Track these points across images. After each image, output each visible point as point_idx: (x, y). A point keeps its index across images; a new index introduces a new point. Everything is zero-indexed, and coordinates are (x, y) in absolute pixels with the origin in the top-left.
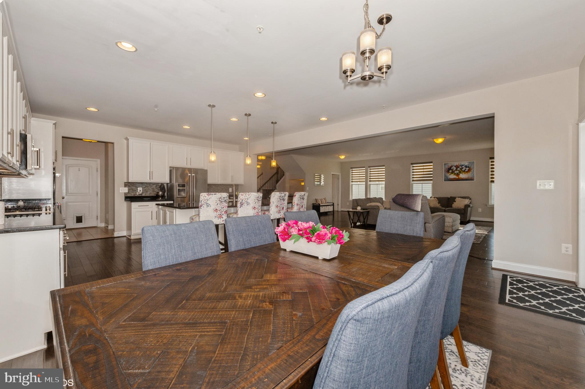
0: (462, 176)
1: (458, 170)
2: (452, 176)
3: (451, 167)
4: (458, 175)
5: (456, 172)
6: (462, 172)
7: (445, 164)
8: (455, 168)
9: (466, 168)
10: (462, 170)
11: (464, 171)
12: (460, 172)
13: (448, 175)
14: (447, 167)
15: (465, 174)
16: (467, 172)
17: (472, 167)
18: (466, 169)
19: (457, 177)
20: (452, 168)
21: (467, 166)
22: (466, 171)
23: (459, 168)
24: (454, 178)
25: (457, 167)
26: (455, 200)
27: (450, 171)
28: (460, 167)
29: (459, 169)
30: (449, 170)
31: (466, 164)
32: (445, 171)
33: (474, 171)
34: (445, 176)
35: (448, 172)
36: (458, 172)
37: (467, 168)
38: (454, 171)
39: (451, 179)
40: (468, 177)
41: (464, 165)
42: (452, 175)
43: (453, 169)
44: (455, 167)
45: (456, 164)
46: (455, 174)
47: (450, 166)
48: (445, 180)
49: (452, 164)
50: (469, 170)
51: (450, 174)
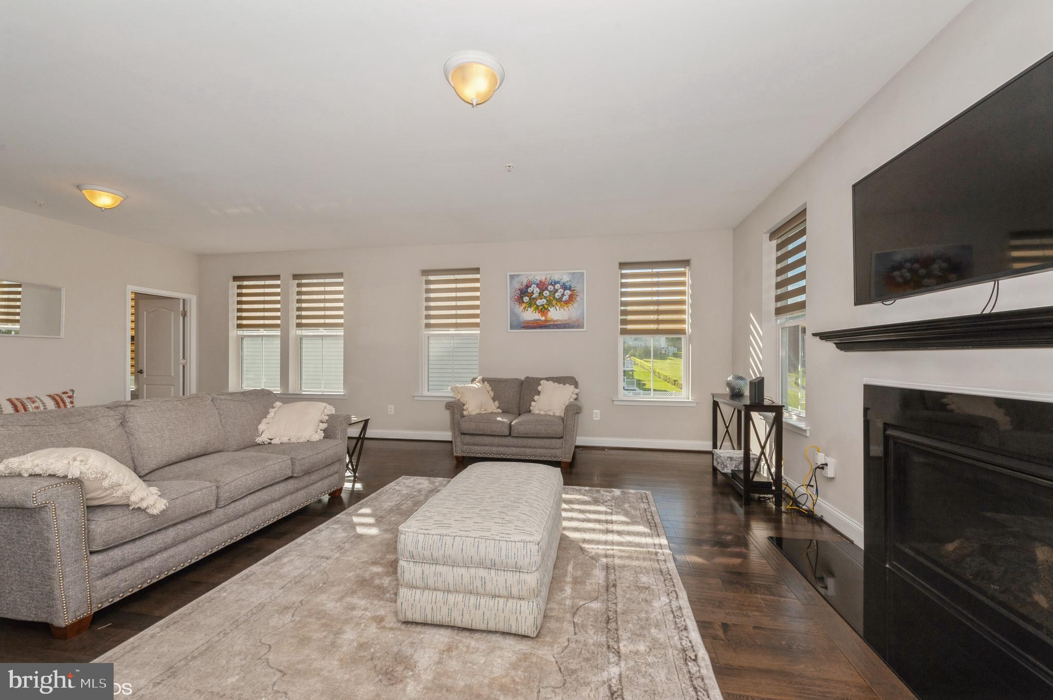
0: (555, 314)
1: (545, 298)
2: (531, 315)
3: (528, 286)
4: (543, 310)
5: (539, 302)
6: (554, 302)
7: (512, 277)
8: (538, 290)
9: (564, 290)
10: (554, 297)
11: (559, 300)
12: (549, 303)
13: (519, 309)
14: (517, 286)
15: (562, 310)
16: (566, 302)
17: (578, 288)
18: (563, 295)
19: (543, 318)
20: (530, 290)
21: (567, 284)
22: (564, 298)
23: (547, 289)
24: (536, 321)
25: (542, 286)
26: (540, 388)
27: (526, 299)
28: (550, 288)
29: (546, 293)
30: (523, 295)
31: (565, 279)
32: (511, 299)
33: (583, 299)
34: (513, 313)
35: (520, 300)
36: (544, 301)
37: (568, 292)
38: (536, 299)
39: (528, 322)
40: (570, 319)
41: (558, 282)
42: (530, 310)
43: (533, 293)
44: (538, 286)
45: (540, 276)
46: (538, 307)
47: (525, 283)
48: (512, 327)
49: (530, 278)
50: (571, 296)
51: (525, 308)
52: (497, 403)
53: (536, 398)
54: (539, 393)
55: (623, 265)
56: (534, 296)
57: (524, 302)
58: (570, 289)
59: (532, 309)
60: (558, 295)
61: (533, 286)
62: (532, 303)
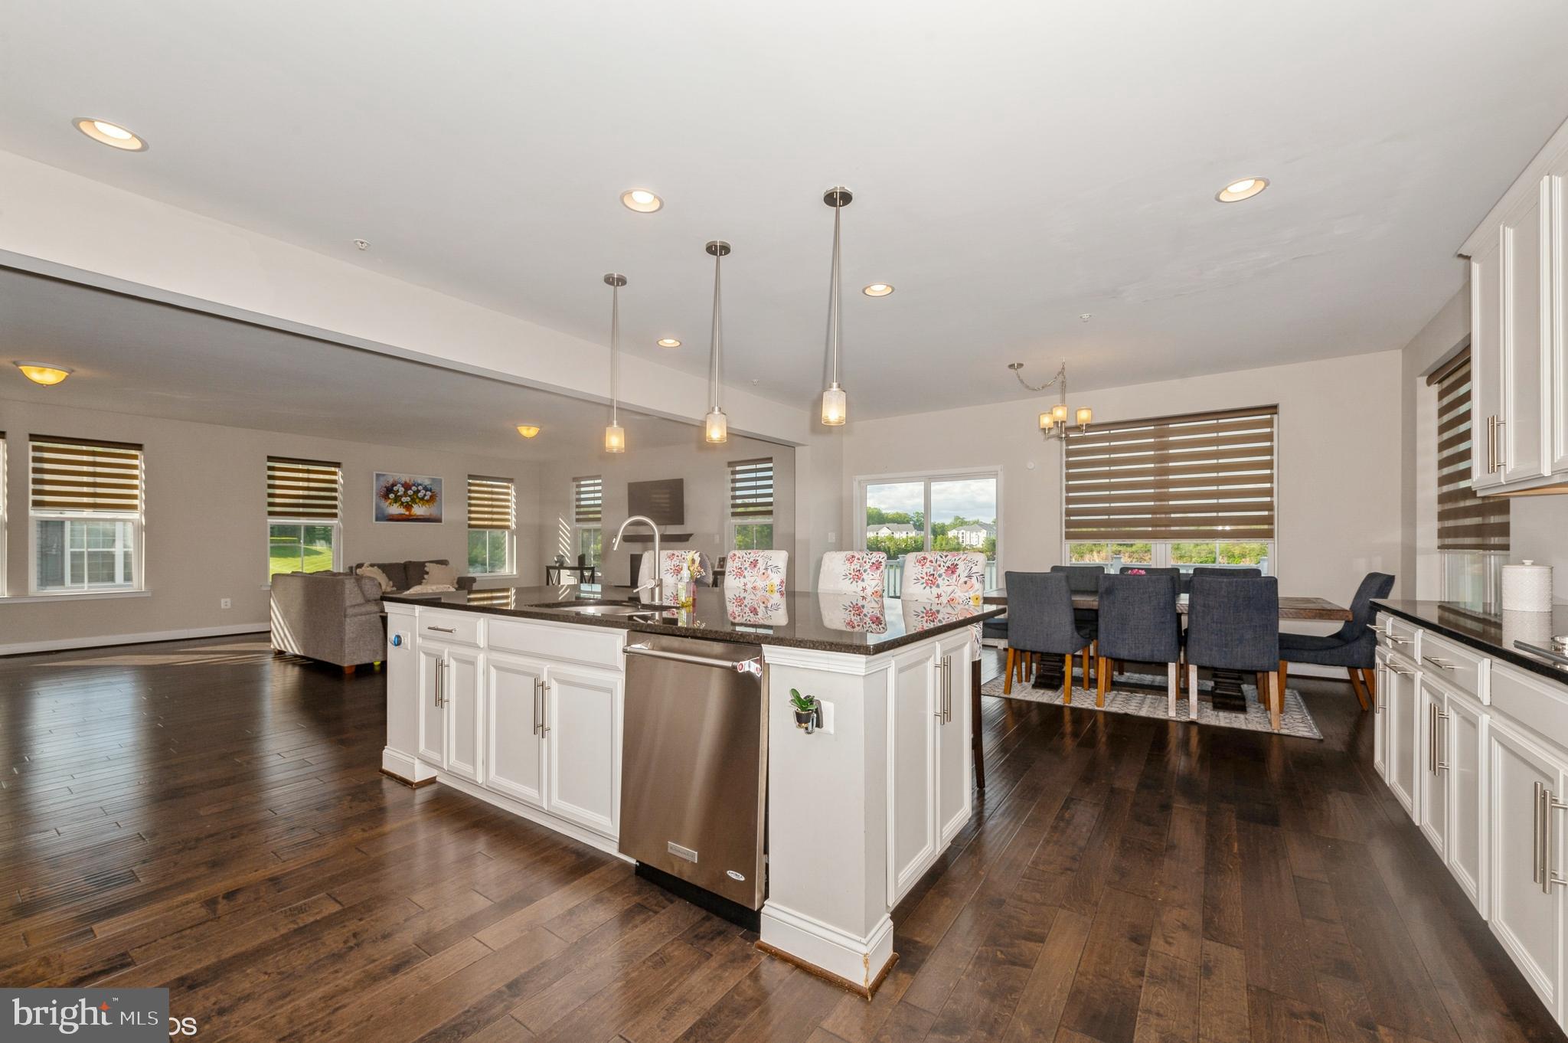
0: (418, 510)
1: (410, 496)
2: (396, 510)
3: (394, 485)
4: (408, 507)
5: (404, 499)
6: (417, 500)
7: (378, 475)
8: (403, 489)
10: (417, 497)
11: (422, 499)
12: (413, 500)
13: (385, 504)
14: (383, 483)
15: (424, 507)
16: (427, 501)
17: (435, 488)
18: (425, 495)
19: (407, 513)
20: (395, 488)
21: (429, 487)
22: (426, 498)
23: (410, 489)
24: (401, 515)
25: (407, 486)
26: (427, 569)
27: (392, 496)
28: (414, 488)
29: (410, 492)
30: (388, 492)
31: (427, 482)
32: (377, 494)
33: (441, 500)
34: (378, 508)
35: (386, 496)
36: (408, 499)
37: (429, 493)
38: (401, 496)
39: (392, 515)
40: (431, 515)
41: (420, 485)
42: (396, 506)
43: (398, 491)
44: (403, 485)
45: (405, 478)
46: (402, 503)
47: (391, 482)
48: (378, 519)
49: (396, 479)
50: (431, 497)
51: (390, 504)
52: (391, 583)
53: (426, 576)
54: (427, 573)
55: (471, 477)
56: (399, 494)
57: (389, 498)
58: (431, 491)
59: (398, 504)
60: (420, 495)
61: (399, 485)
62: (397, 499)
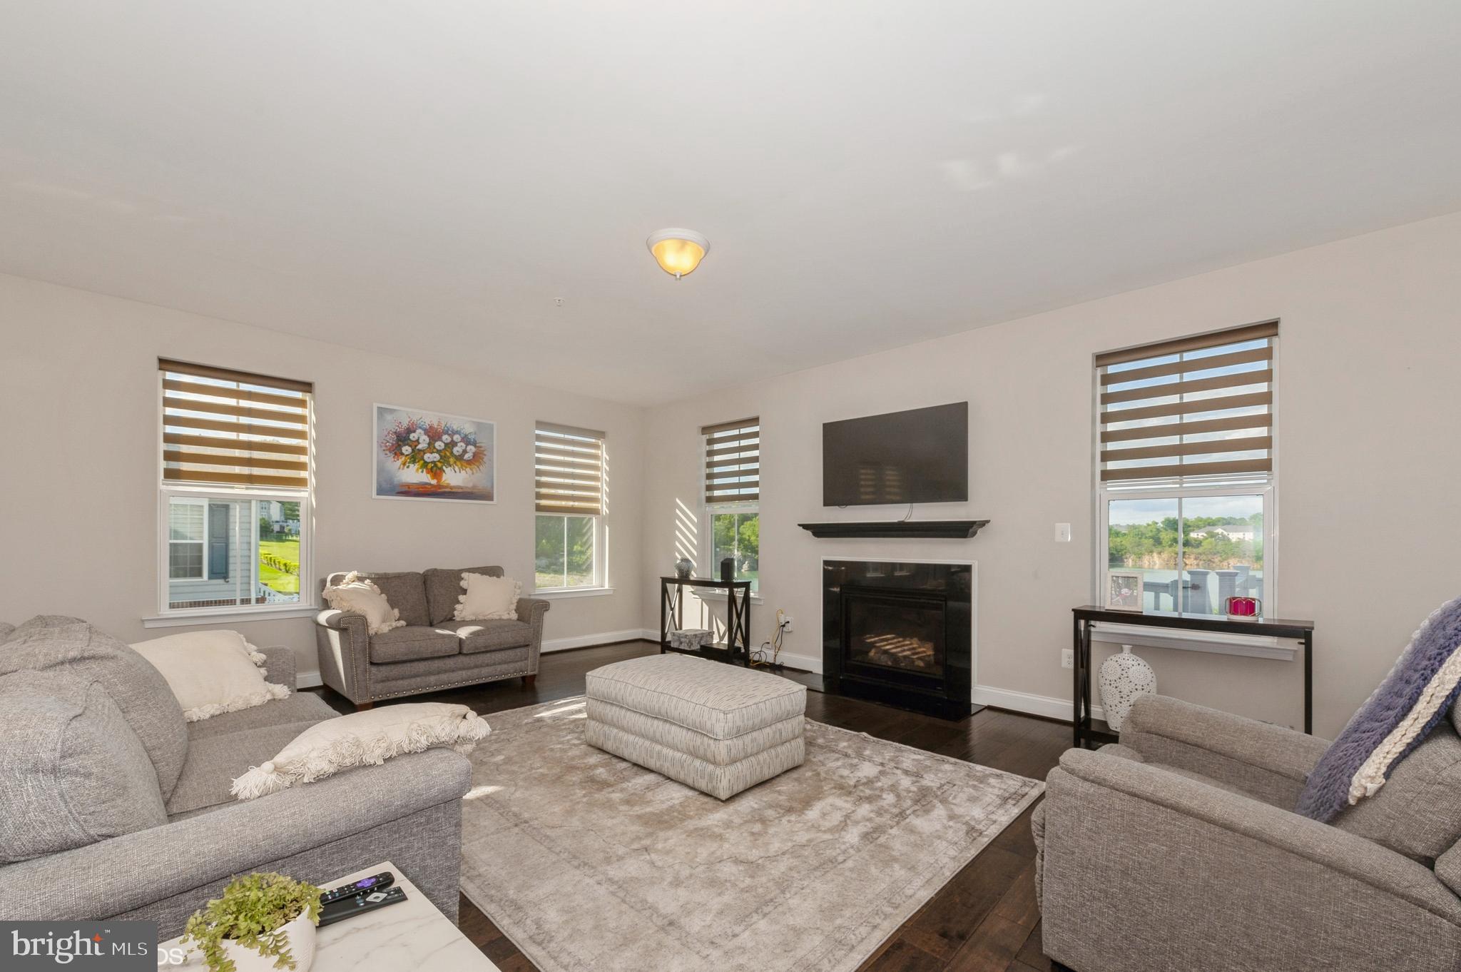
0: (454, 477)
1: (439, 452)
2: (414, 475)
3: (410, 430)
4: (435, 471)
5: (429, 457)
6: (452, 460)
7: (382, 411)
8: (427, 439)
9: (467, 445)
10: (452, 453)
11: (460, 458)
12: (444, 459)
13: (394, 465)
14: (392, 427)
15: (463, 472)
16: (469, 462)
17: (482, 441)
18: (465, 452)
19: (434, 482)
20: (413, 436)
21: (472, 437)
22: (467, 457)
23: (440, 439)
24: (423, 484)
25: (434, 435)
26: (463, 584)
27: (407, 450)
28: (446, 438)
29: (439, 445)
30: (400, 441)
31: (468, 429)
32: (380, 447)
33: (492, 460)
34: (382, 469)
35: (396, 450)
36: (436, 457)
37: (471, 448)
38: (424, 452)
39: (408, 485)
40: (474, 487)
41: (457, 432)
42: (413, 467)
43: (418, 441)
44: (427, 432)
45: (430, 418)
46: (425, 464)
47: (405, 424)
48: (381, 491)
49: (414, 419)
50: (475, 455)
51: (404, 464)
52: (396, 611)
53: (461, 598)
54: (464, 592)
55: (541, 424)
56: (420, 447)
57: (402, 454)
58: (475, 444)
59: (417, 466)
60: (457, 450)
61: (419, 431)
62: (416, 457)
